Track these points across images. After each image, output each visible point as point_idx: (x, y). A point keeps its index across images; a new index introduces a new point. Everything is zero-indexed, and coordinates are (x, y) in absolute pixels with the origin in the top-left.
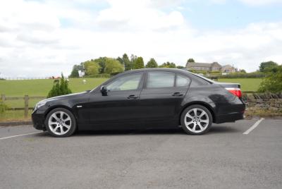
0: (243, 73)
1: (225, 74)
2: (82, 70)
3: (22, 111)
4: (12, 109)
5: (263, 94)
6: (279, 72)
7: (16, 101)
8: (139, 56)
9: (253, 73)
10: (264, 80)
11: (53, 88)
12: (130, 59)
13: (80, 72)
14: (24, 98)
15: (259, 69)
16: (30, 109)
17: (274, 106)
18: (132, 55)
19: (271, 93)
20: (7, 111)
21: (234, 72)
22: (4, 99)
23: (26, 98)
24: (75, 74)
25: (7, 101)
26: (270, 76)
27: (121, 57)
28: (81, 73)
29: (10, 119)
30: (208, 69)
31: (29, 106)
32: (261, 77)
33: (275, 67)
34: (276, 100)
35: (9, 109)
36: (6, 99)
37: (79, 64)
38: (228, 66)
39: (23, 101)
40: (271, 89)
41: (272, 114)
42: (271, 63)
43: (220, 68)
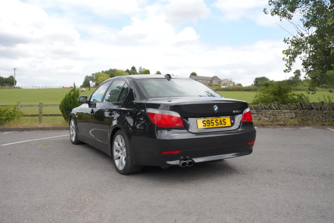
0: (239, 86)
1: (224, 87)
2: (93, 80)
3: (37, 118)
4: (27, 115)
5: (256, 106)
6: (270, 86)
7: (31, 108)
8: (146, 69)
9: (248, 87)
10: (258, 93)
11: (66, 97)
12: (138, 71)
13: (91, 82)
14: (39, 106)
15: (253, 83)
16: (44, 115)
17: (265, 117)
18: (141, 68)
19: (263, 105)
20: (23, 118)
21: (231, 85)
22: (19, 106)
23: (41, 106)
24: (86, 84)
25: (22, 108)
26: (263, 90)
27: (130, 69)
28: (92, 84)
29: (26, 125)
30: (209, 82)
31: (43, 114)
32: (255, 90)
33: (267, 82)
34: (267, 110)
35: (24, 116)
36: (21, 106)
37: (90, 75)
38: (227, 80)
39: (38, 108)
40: (263, 102)
41: (264, 123)
42: (264, 79)
43: (220, 81)
